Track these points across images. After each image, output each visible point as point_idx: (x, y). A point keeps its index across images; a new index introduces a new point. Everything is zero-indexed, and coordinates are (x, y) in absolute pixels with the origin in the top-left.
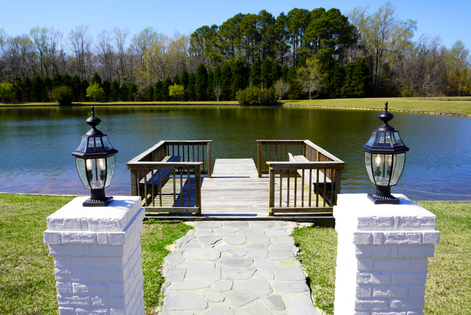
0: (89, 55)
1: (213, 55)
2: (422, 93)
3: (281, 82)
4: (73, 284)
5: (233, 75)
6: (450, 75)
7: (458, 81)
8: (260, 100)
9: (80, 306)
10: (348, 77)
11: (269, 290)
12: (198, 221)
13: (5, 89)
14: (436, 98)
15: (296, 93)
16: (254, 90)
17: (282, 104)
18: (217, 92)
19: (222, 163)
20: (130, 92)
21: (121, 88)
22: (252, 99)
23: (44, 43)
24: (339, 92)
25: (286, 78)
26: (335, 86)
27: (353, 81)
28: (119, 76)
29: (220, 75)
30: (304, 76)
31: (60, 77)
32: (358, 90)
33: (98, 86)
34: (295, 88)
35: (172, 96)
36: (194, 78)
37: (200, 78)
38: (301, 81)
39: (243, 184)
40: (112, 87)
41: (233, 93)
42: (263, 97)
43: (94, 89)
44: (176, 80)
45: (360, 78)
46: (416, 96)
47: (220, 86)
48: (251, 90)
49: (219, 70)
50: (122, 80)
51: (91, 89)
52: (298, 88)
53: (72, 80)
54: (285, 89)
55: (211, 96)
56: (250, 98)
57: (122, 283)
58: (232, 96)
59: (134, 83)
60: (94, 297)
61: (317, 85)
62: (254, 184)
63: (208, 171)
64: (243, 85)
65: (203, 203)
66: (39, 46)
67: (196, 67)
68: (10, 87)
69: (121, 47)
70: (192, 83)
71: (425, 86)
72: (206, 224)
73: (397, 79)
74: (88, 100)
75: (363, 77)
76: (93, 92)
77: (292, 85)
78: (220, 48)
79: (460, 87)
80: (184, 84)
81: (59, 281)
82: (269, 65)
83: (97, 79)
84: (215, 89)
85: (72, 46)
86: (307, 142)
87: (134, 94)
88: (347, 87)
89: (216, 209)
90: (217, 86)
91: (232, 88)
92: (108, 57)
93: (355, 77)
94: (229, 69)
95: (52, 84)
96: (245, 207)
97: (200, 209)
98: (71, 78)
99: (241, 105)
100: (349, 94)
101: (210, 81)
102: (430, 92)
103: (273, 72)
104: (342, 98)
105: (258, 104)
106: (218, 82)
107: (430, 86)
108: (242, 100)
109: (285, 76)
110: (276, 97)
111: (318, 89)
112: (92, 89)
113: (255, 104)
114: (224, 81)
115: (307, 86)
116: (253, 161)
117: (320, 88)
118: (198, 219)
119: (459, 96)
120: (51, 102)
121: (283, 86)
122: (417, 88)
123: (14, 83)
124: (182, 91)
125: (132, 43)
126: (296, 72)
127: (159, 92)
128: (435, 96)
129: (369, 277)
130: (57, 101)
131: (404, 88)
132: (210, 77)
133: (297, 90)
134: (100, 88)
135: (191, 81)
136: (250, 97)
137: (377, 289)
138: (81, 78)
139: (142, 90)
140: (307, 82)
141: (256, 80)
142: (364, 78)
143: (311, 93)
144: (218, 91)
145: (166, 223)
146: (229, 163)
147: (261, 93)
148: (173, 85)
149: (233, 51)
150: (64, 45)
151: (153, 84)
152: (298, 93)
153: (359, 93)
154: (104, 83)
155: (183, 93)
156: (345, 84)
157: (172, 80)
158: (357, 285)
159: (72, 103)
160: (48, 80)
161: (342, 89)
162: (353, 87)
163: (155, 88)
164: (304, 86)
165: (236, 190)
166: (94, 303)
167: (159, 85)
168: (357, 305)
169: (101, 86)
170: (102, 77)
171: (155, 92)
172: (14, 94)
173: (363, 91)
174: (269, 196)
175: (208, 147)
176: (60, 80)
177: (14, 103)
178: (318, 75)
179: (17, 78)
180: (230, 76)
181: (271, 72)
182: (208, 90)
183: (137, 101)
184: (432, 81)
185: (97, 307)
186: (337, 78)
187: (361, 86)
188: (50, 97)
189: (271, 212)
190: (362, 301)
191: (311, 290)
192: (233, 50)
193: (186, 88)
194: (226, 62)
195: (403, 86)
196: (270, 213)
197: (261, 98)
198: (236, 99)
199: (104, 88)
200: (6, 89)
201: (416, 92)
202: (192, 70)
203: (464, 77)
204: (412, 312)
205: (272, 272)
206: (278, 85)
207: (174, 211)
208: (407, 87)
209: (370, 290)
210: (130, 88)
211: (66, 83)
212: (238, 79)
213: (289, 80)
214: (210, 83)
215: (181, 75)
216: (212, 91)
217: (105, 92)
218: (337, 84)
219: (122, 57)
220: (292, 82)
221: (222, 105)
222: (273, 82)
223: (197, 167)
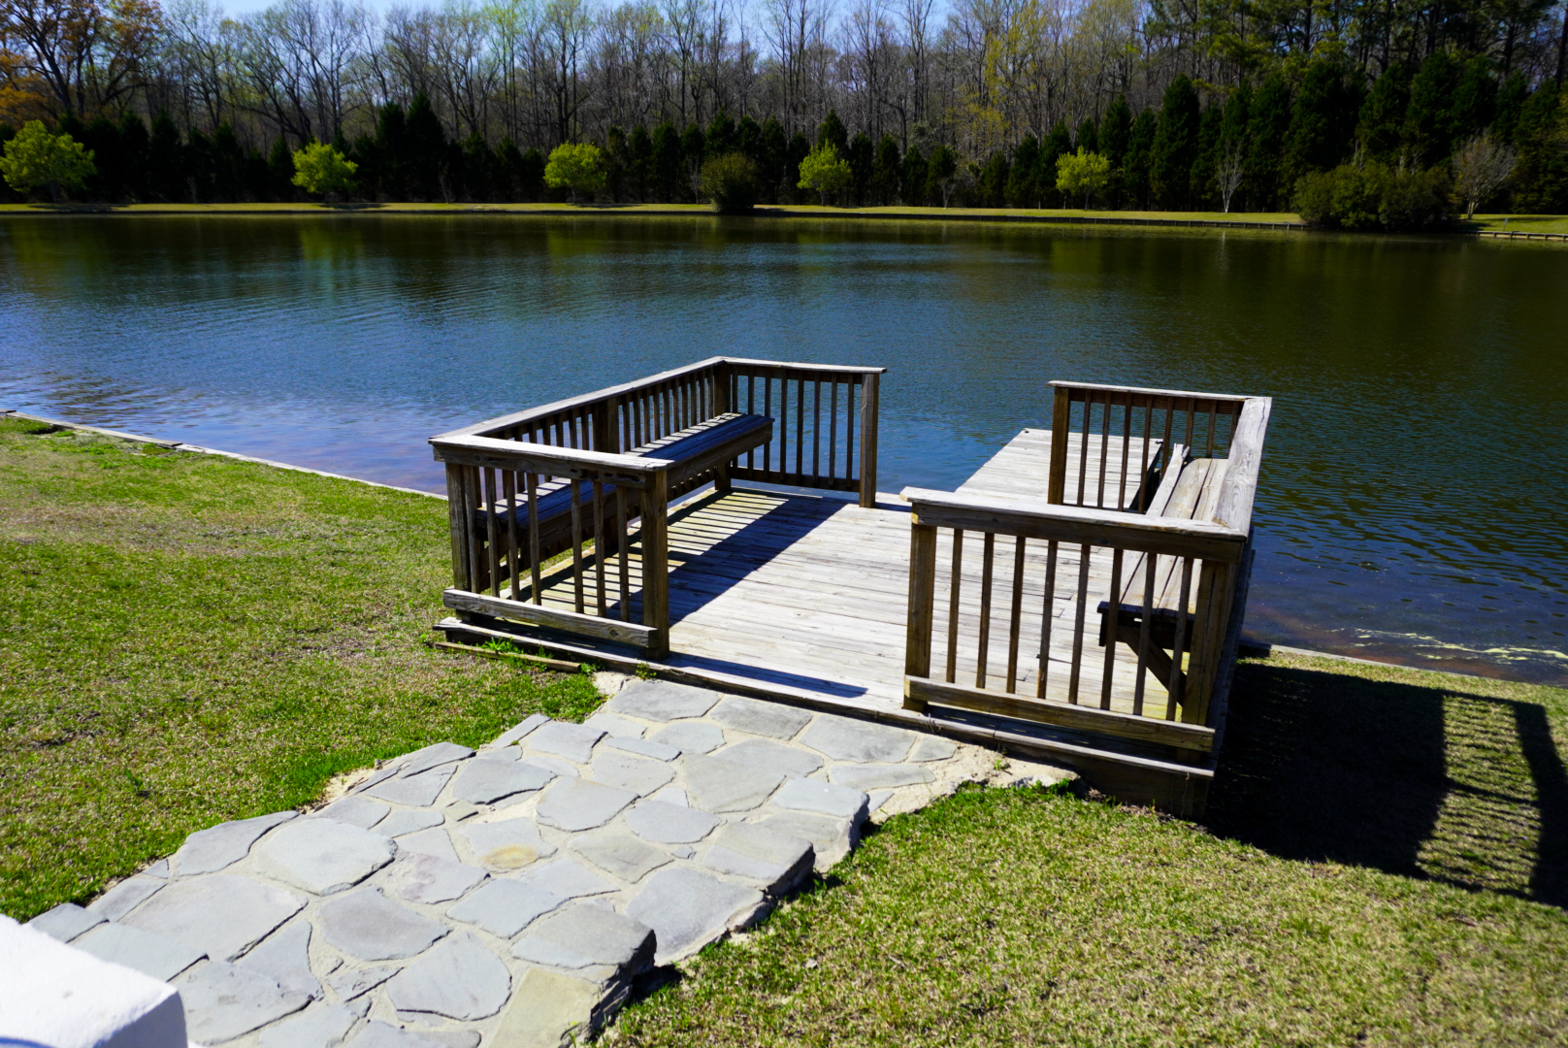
0: (822, 52)
1: (1226, 43)
3: (1485, 143)
5: (1296, 118)
8: (1384, 211)
13: (580, 162)
15: (1548, 189)
16: (1366, 174)
17: (1476, 228)
18: (1228, 178)
20: (931, 174)
21: (906, 162)
22: (1355, 207)
23: (693, 21)
25: (1511, 127)
28: (904, 121)
29: (1244, 118)
31: (729, 126)
33: (836, 155)
34: (1546, 165)
35: (1067, 191)
36: (1150, 131)
37: (1170, 129)
40: (876, 158)
41: (1288, 185)
42: (1398, 202)
43: (823, 165)
44: (1085, 137)
47: (1238, 157)
48: (1359, 171)
49: (1242, 98)
50: (912, 136)
51: (812, 165)
53: (760, 136)
54: (1499, 172)
55: (1205, 193)
56: (1348, 204)
58: (1283, 195)
59: (948, 145)
64: (1327, 154)
66: (679, 32)
67: (1164, 85)
68: (595, 157)
69: (917, 28)
70: (1139, 147)
74: (802, 197)
76: (819, 174)
77: (1535, 157)
78: (1259, 17)
80: (1112, 148)
82: (1447, 77)
83: (835, 131)
84: (1219, 167)
85: (771, 29)
87: (943, 182)
90: (1228, 157)
91: (1286, 164)
92: (878, 59)
94: (1281, 96)
95: (705, 148)
98: (758, 130)
99: (1308, 227)
101: (1206, 138)
103: (1458, 103)
105: (1375, 228)
106: (1234, 143)
108: (1315, 210)
109: (1509, 119)
110: (1456, 200)
112: (817, 164)
113: (1363, 227)
114: (1257, 139)
121: (1494, 156)
123: (605, 144)
124: (1103, 173)
125: (955, 12)
126: (1558, 105)
127: (1024, 176)
130: (712, 200)
132: (1207, 126)
133: (1550, 177)
134: (839, 162)
135: (1136, 140)
136: (1346, 198)
139: (972, 168)
141: (1384, 134)
144: (1230, 176)
147: (1395, 187)
148: (1074, 153)
149: (1308, 28)
150: (750, 25)
151: (1010, 151)
152: (1556, 188)
154: (853, 145)
155: (1104, 182)
157: (1073, 136)
159: (756, 206)
160: (696, 136)
163: (1012, 162)
167: (1028, 153)
169: (844, 152)
170: (849, 125)
171: (1011, 175)
172: (604, 178)
176: (728, 136)
177: (604, 202)
179: (614, 132)
180: (1283, 121)
181: (1449, 105)
182: (1193, 171)
183: (949, 206)
188: (697, 187)
189: (908, 694)
192: (1307, 23)
193: (1115, 162)
194: (1275, 69)
197: (1390, 204)
198: (1292, 206)
199: (854, 162)
200: (583, 164)
202: (1151, 100)
206: (1470, 156)
210: (932, 163)
211: (743, 144)
212: (1313, 130)
214: (1204, 146)
215: (1106, 117)
216: (1208, 174)
217: (853, 172)
219: (918, 57)
220: (1536, 145)
221: (1240, 225)
222: (1454, 143)
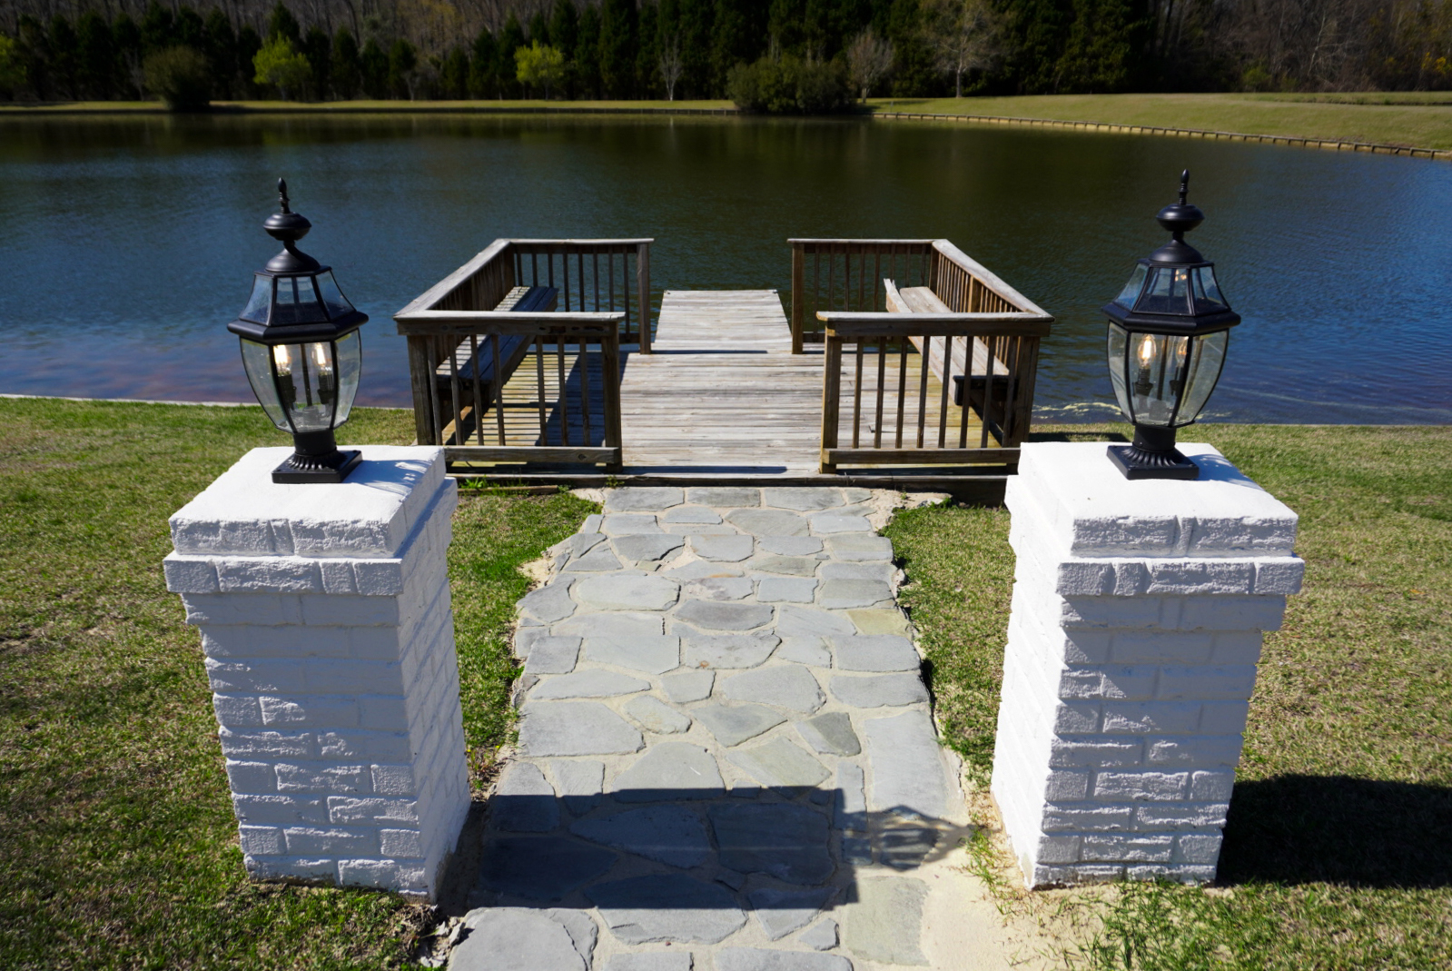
2: (1307, 80)
3: (869, 38)
4: (261, 699)
5: (719, 15)
6: (1400, 20)
7: (1424, 40)
8: (801, 97)
9: (285, 759)
10: (1079, 24)
11: (814, 699)
12: (614, 487)
14: (1347, 96)
15: (916, 77)
16: (782, 65)
17: (870, 110)
18: (669, 70)
19: (685, 304)
20: (393, 67)
21: (365, 55)
22: (777, 94)
24: (1049, 72)
25: (886, 25)
26: (1039, 53)
27: (1096, 38)
28: (354, 13)
29: (676, 14)
30: (944, 18)
31: (166, 17)
32: (1109, 67)
33: (291, 48)
34: (913, 58)
35: (528, 84)
36: (595, 26)
37: (613, 24)
38: (932, 36)
39: (745, 375)
40: (334, 53)
41: (719, 75)
42: (810, 89)
43: (279, 58)
44: (537, 31)
45: (1117, 28)
46: (1288, 90)
47: (676, 50)
48: (775, 64)
50: (365, 29)
51: (268, 59)
52: (923, 60)
53: (204, 28)
54: (881, 64)
55: (651, 83)
56: (772, 92)
57: (400, 696)
58: (716, 85)
59: (404, 38)
60: (323, 733)
61: (981, 51)
62: (778, 374)
63: (640, 334)
64: (750, 48)
65: (627, 434)
70: (588, 41)
71: (1316, 58)
72: (635, 498)
73: (1232, 33)
74: (260, 93)
75: (1127, 23)
76: (276, 68)
77: (905, 49)
79: (1427, 58)
80: (563, 41)
81: (220, 693)
83: (285, 23)
84: (661, 59)
86: (943, 246)
87: (406, 76)
88: (1074, 58)
89: (666, 452)
90: (667, 50)
91: (715, 57)
93: (1104, 22)
95: (142, 41)
96: (750, 444)
97: (618, 454)
98: (200, 22)
99: (742, 112)
100: (1078, 79)
101: (646, 33)
102: (1332, 77)
103: (843, 4)
104: (1059, 93)
105: (795, 112)
106: (671, 39)
107: (1334, 58)
108: (746, 97)
109: (883, 19)
110: (853, 87)
111: (985, 62)
112: (272, 58)
113: (786, 111)
114: (690, 34)
115: (949, 54)
116: (777, 298)
117: (992, 60)
118: (613, 481)
119: (1421, 90)
120: (146, 100)
121: (876, 50)
122: (1292, 63)
123: (17, 34)
124: (559, 66)
127: (484, 69)
128: (1345, 90)
129: (1095, 682)
130: (162, 98)
131: (1251, 62)
132: (645, 21)
133: (917, 67)
134: (296, 56)
135: (585, 34)
136: (769, 86)
137: (1115, 713)
138: (233, 19)
139: (433, 61)
140: (951, 40)
141: (791, 31)
142: (1131, 26)
143: (963, 75)
144: (671, 68)
145: (518, 493)
146: (705, 304)
147: (807, 76)
148: (530, 46)
151: (466, 44)
152: (922, 77)
153: (1111, 78)
154: (307, 38)
155: (561, 74)
156: (1071, 46)
157: (526, 30)
158: (1059, 702)
159: (213, 103)
160: (128, 26)
161: (1060, 65)
162: (1095, 56)
163: (471, 56)
164: (940, 52)
165: (726, 393)
166: (325, 750)
167: (485, 46)
168: (1057, 753)
169: (299, 47)
170: (299, 17)
171: (472, 68)
172: (24, 73)
173: (1125, 70)
174: (822, 411)
175: (640, 258)
176: (168, 27)
177: (25, 102)
178: (987, 16)
179: (26, 19)
180: (709, 17)
181: (838, 6)
182: (638, 63)
183: (416, 98)
184: (1340, 40)
185: (335, 760)
186: (1047, 26)
187: (1117, 56)
188: (138, 84)
189: (827, 461)
190: (1071, 745)
191: (933, 699)
193: (568, 55)
195: (1251, 56)
196: (824, 465)
197: (804, 91)
198: (727, 93)
199: (311, 55)
201: (1288, 77)
203: (1444, 28)
204: (1205, 773)
205: (825, 648)
206: (859, 50)
207: (541, 459)
208: (1262, 59)
209: (1096, 715)
210: (392, 56)
211: (186, 37)
212: (734, 26)
213: (894, 31)
214: (645, 40)
215: (553, 12)
216: (650, 67)
217: (312, 66)
218: (1045, 48)
220: (905, 40)
221: (685, 112)
222: (845, 37)
223: (607, 329)
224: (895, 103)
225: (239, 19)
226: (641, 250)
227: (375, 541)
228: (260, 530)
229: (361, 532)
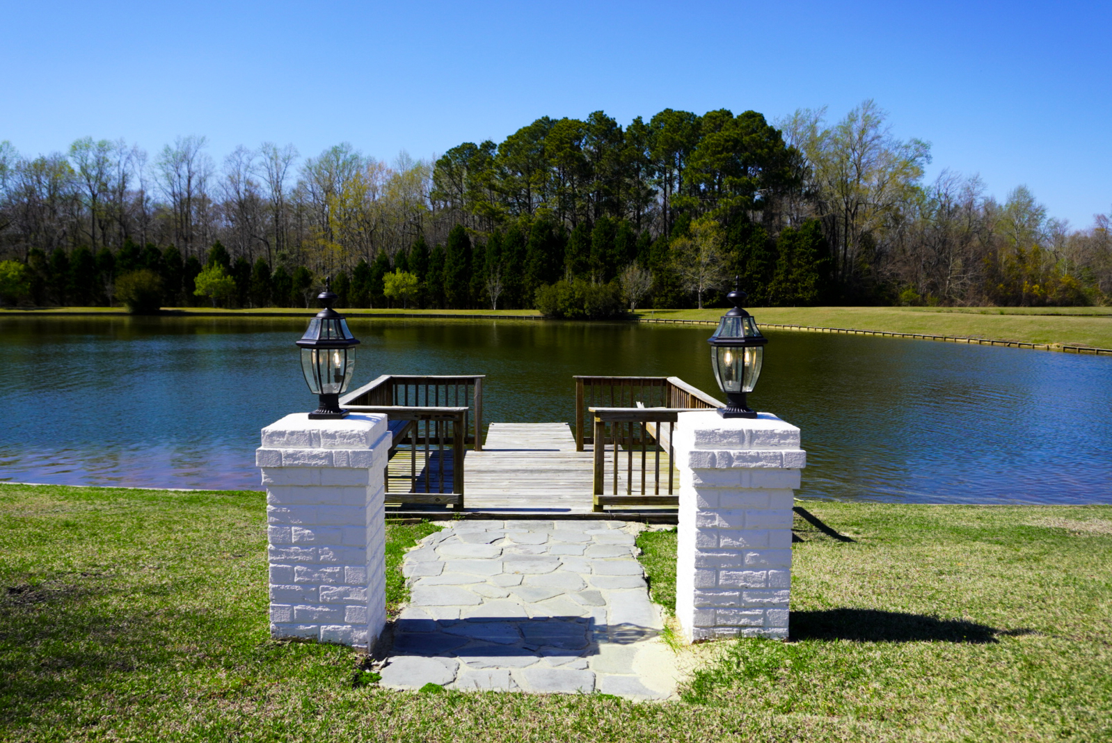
0: (204, 200)
1: (484, 207)
2: (945, 299)
3: (635, 269)
5: (529, 253)
6: (1004, 260)
7: (1022, 273)
8: (588, 308)
10: (782, 260)
13: (7, 274)
14: (974, 309)
15: (670, 295)
16: (574, 286)
17: (637, 317)
18: (493, 289)
20: (294, 286)
21: (275, 277)
22: (571, 305)
23: (101, 173)
24: (764, 292)
25: (647, 260)
26: (755, 279)
27: (794, 270)
28: (269, 249)
29: (499, 251)
30: (687, 256)
31: (136, 250)
32: (805, 289)
33: (223, 272)
34: (667, 282)
35: (391, 297)
36: (441, 258)
37: (454, 258)
38: (680, 267)
39: (545, 462)
40: (254, 274)
41: (529, 292)
42: (594, 302)
43: (213, 279)
44: (400, 262)
45: (808, 263)
46: (933, 305)
47: (498, 276)
48: (569, 285)
49: (497, 239)
50: (277, 260)
51: (205, 279)
52: (674, 283)
53: (162, 258)
54: (644, 286)
55: (480, 298)
56: (567, 304)
58: (527, 299)
59: (305, 266)
61: (715, 277)
62: (567, 462)
64: (551, 274)
66: (89, 181)
67: (445, 232)
68: (19, 271)
69: (277, 186)
70: (436, 269)
71: (950, 283)
73: (889, 267)
74: (198, 302)
75: (816, 260)
76: (210, 285)
77: (661, 277)
78: (501, 192)
79: (1026, 286)
80: (418, 269)
82: (610, 231)
83: (220, 255)
84: (487, 282)
85: (164, 182)
86: (674, 380)
87: (304, 291)
88: (780, 283)
90: (492, 275)
91: (527, 280)
92: (246, 206)
93: (799, 259)
94: (519, 239)
95: (116, 266)
96: (547, 497)
98: (160, 253)
99: (545, 318)
100: (785, 297)
101: (477, 263)
102: (962, 297)
103: (617, 246)
104: (771, 306)
105: (583, 318)
106: (495, 268)
107: (962, 284)
108: (548, 307)
109: (645, 256)
110: (624, 301)
111: (718, 285)
112: (209, 278)
113: (577, 317)
114: (509, 265)
115: (692, 279)
117: (722, 283)
119: (1025, 306)
120: (113, 306)
121: (641, 277)
122: (933, 287)
123: (26, 261)
124: (414, 285)
125: (302, 178)
126: (669, 248)
127: (360, 287)
128: (972, 305)
130: (126, 305)
131: (905, 286)
132: (477, 256)
133: (670, 288)
134: (226, 277)
135: (433, 264)
136: (565, 300)
138: (183, 252)
139: (324, 280)
140: (693, 270)
141: (580, 263)
142: (818, 262)
143: (703, 293)
144: (495, 287)
147: (592, 294)
148: (394, 272)
149: (529, 201)
150: (147, 179)
151: (348, 270)
152: (674, 295)
153: (807, 296)
154: (235, 265)
155: (416, 291)
156: (778, 274)
157: (392, 261)
159: (162, 309)
160: (108, 257)
161: (771, 287)
162: (795, 281)
163: (351, 278)
164: (686, 278)
167: (362, 271)
169: (229, 271)
170: (231, 251)
171: (352, 286)
172: (28, 287)
173: (816, 291)
176: (137, 257)
177: (25, 306)
178: (717, 255)
179: (35, 252)
180: (522, 254)
181: (613, 247)
182: (471, 284)
183: (310, 307)
184: (964, 272)
186: (759, 261)
187: (811, 281)
188: (109, 295)
192: (529, 197)
193: (421, 278)
194: (513, 223)
195: (904, 282)
197: (590, 303)
198: (535, 305)
199: (237, 277)
200: (9, 276)
201: (932, 296)
202: (438, 239)
203: (1035, 265)
206: (628, 276)
208: (912, 284)
210: (295, 278)
211: (148, 263)
212: (540, 260)
213: (653, 264)
214: (476, 268)
215: (412, 249)
216: (480, 286)
217: (237, 284)
218: (759, 276)
219: (278, 207)
220: (661, 270)
221: (504, 317)
222: (618, 268)
223: (457, 416)
224: (655, 312)
225: (186, 252)
226: (477, 382)
227: (361, 440)
228: (306, 435)
229: (354, 436)
